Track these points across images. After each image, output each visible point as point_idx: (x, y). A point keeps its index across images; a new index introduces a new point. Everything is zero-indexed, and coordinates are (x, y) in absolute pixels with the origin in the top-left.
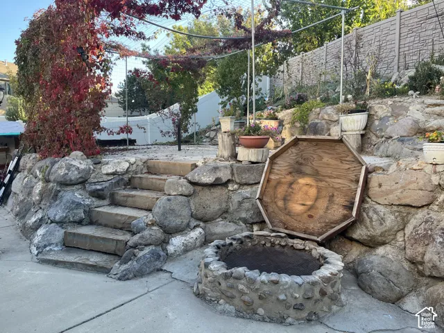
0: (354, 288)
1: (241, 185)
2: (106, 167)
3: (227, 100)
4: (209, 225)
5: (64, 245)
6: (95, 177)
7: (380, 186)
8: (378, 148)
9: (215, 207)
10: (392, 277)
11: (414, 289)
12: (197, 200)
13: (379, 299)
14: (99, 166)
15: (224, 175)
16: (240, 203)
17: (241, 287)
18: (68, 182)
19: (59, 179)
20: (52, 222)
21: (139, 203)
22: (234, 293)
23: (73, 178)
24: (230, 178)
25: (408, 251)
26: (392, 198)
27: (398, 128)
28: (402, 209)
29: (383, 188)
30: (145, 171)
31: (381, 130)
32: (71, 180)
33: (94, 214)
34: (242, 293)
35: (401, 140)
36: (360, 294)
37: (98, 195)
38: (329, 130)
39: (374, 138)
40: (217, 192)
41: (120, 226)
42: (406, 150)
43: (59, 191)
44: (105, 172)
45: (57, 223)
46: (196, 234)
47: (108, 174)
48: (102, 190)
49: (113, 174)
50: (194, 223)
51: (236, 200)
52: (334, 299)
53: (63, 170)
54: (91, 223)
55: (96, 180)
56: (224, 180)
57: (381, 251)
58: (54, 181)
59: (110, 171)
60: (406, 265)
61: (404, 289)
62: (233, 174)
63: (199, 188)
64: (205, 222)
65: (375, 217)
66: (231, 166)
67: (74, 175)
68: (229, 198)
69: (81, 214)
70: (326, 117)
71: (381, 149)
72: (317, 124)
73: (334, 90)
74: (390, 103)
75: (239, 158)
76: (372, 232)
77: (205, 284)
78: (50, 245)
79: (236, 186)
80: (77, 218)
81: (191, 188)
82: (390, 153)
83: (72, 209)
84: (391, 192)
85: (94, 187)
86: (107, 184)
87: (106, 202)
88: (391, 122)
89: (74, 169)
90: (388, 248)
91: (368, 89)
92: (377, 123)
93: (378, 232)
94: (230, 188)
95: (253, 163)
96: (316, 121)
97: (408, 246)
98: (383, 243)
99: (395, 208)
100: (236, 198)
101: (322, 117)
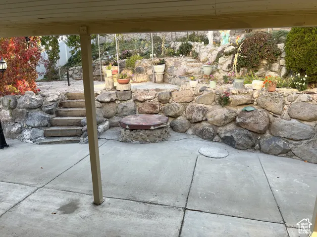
0: (172, 131)
1: (121, 101)
2: (49, 98)
3: (74, 49)
4: (111, 120)
5: (45, 136)
6: (45, 104)
7: (177, 96)
8: (171, 81)
9: (112, 112)
10: (183, 125)
11: (190, 128)
12: (104, 109)
13: (180, 132)
14: (45, 98)
15: (114, 97)
16: (122, 109)
17: (141, 134)
18: (32, 108)
19: (27, 106)
20: (32, 127)
21: (75, 113)
22: (138, 136)
23: (35, 105)
24: (116, 98)
25: (187, 117)
26: (181, 100)
27: (178, 72)
28: (184, 103)
29: (178, 97)
30: (66, 98)
31: (171, 72)
32: (34, 106)
33: (53, 121)
34: (142, 136)
35: (180, 77)
36: (174, 132)
37: (50, 112)
38: (146, 71)
39: (168, 76)
40: (111, 105)
41: (71, 124)
42: (182, 82)
43: (28, 113)
44: (49, 101)
45: (36, 127)
46: (107, 123)
47: (50, 102)
48: (52, 110)
49: (53, 101)
50: (105, 119)
51: (120, 108)
52: (168, 133)
53: (28, 101)
54: (52, 126)
55: (46, 105)
56: (114, 99)
57: (179, 118)
58: (23, 108)
59: (51, 100)
60: (187, 121)
61: (187, 128)
62: (117, 96)
63: (104, 104)
64: (108, 118)
65: (176, 107)
66: (116, 93)
67: (35, 104)
68: (117, 107)
69: (46, 122)
70: (144, 65)
71: (172, 81)
72: (140, 68)
73: (144, 48)
74: (174, 60)
75: (117, 89)
76: (176, 113)
77: (126, 137)
78: (39, 137)
79: (119, 102)
80: (45, 124)
81: (101, 104)
82: (176, 82)
83: (42, 120)
84: (180, 98)
85: (47, 109)
86: (53, 107)
87: (54, 116)
88: (175, 69)
89: (34, 100)
90: (181, 117)
91: (163, 52)
92: (169, 69)
93: (178, 112)
94: (117, 103)
95: (125, 91)
96: (139, 66)
97: (187, 115)
98: (179, 116)
99: (182, 103)
100: (120, 107)
101: (142, 64)
